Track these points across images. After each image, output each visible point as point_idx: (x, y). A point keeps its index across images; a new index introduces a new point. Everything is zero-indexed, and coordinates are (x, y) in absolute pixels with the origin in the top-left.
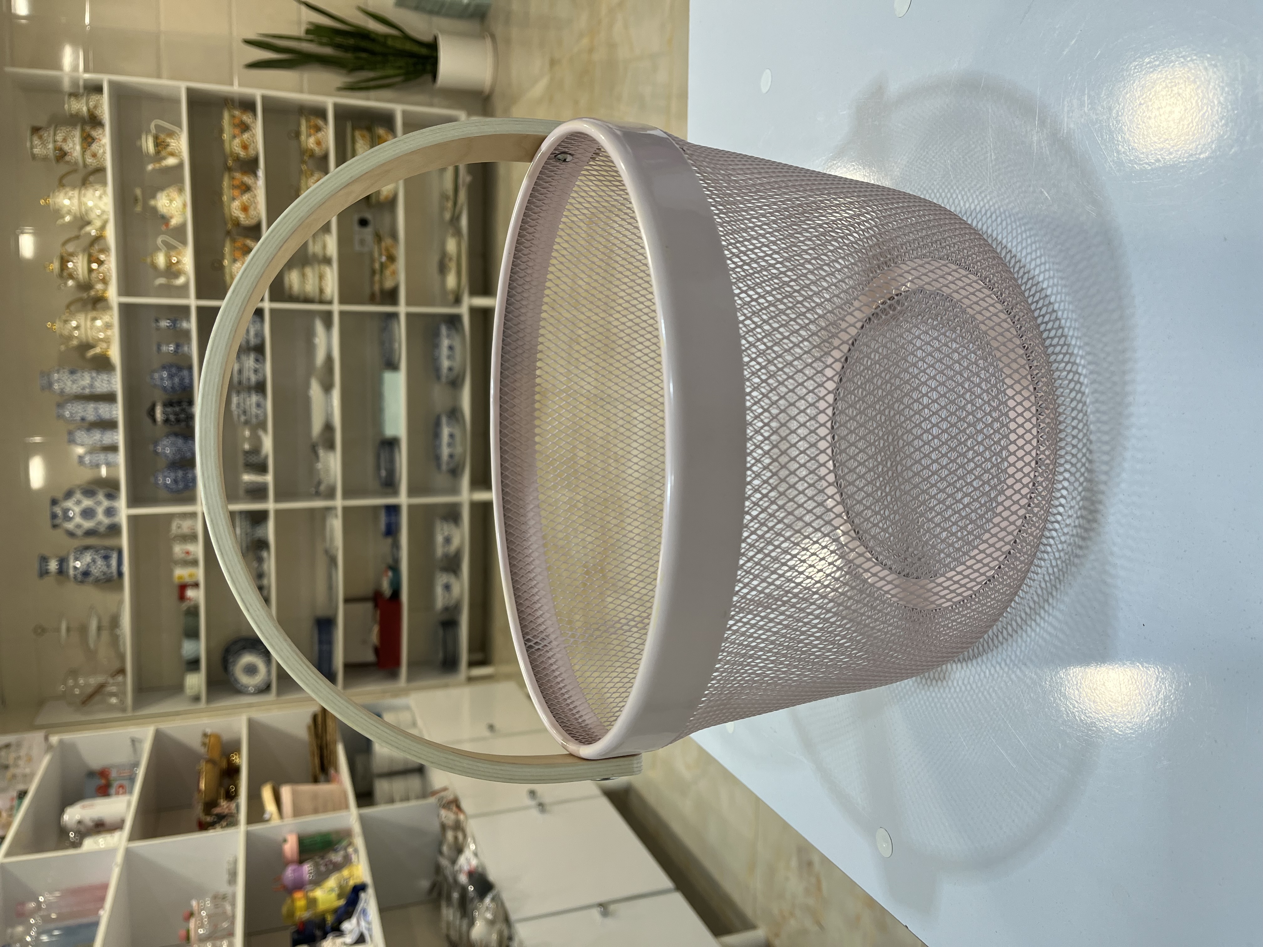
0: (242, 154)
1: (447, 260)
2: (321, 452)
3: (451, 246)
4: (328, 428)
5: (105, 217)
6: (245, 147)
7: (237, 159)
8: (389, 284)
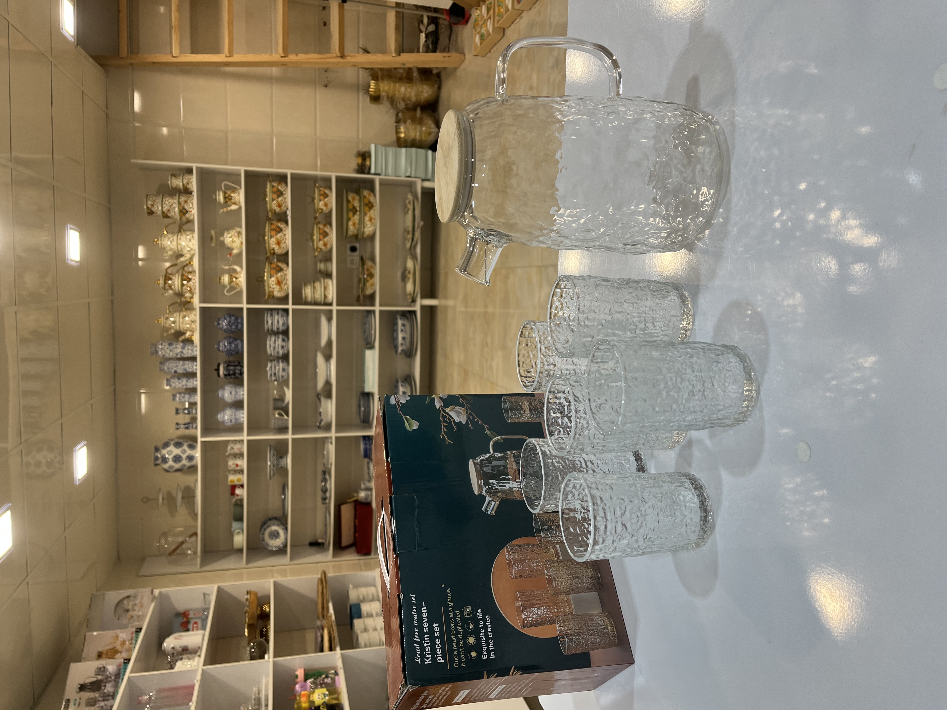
0: (278, 210)
1: (407, 272)
2: (323, 400)
3: (410, 264)
4: (328, 383)
5: (192, 252)
6: (280, 206)
7: (275, 213)
8: (369, 292)
